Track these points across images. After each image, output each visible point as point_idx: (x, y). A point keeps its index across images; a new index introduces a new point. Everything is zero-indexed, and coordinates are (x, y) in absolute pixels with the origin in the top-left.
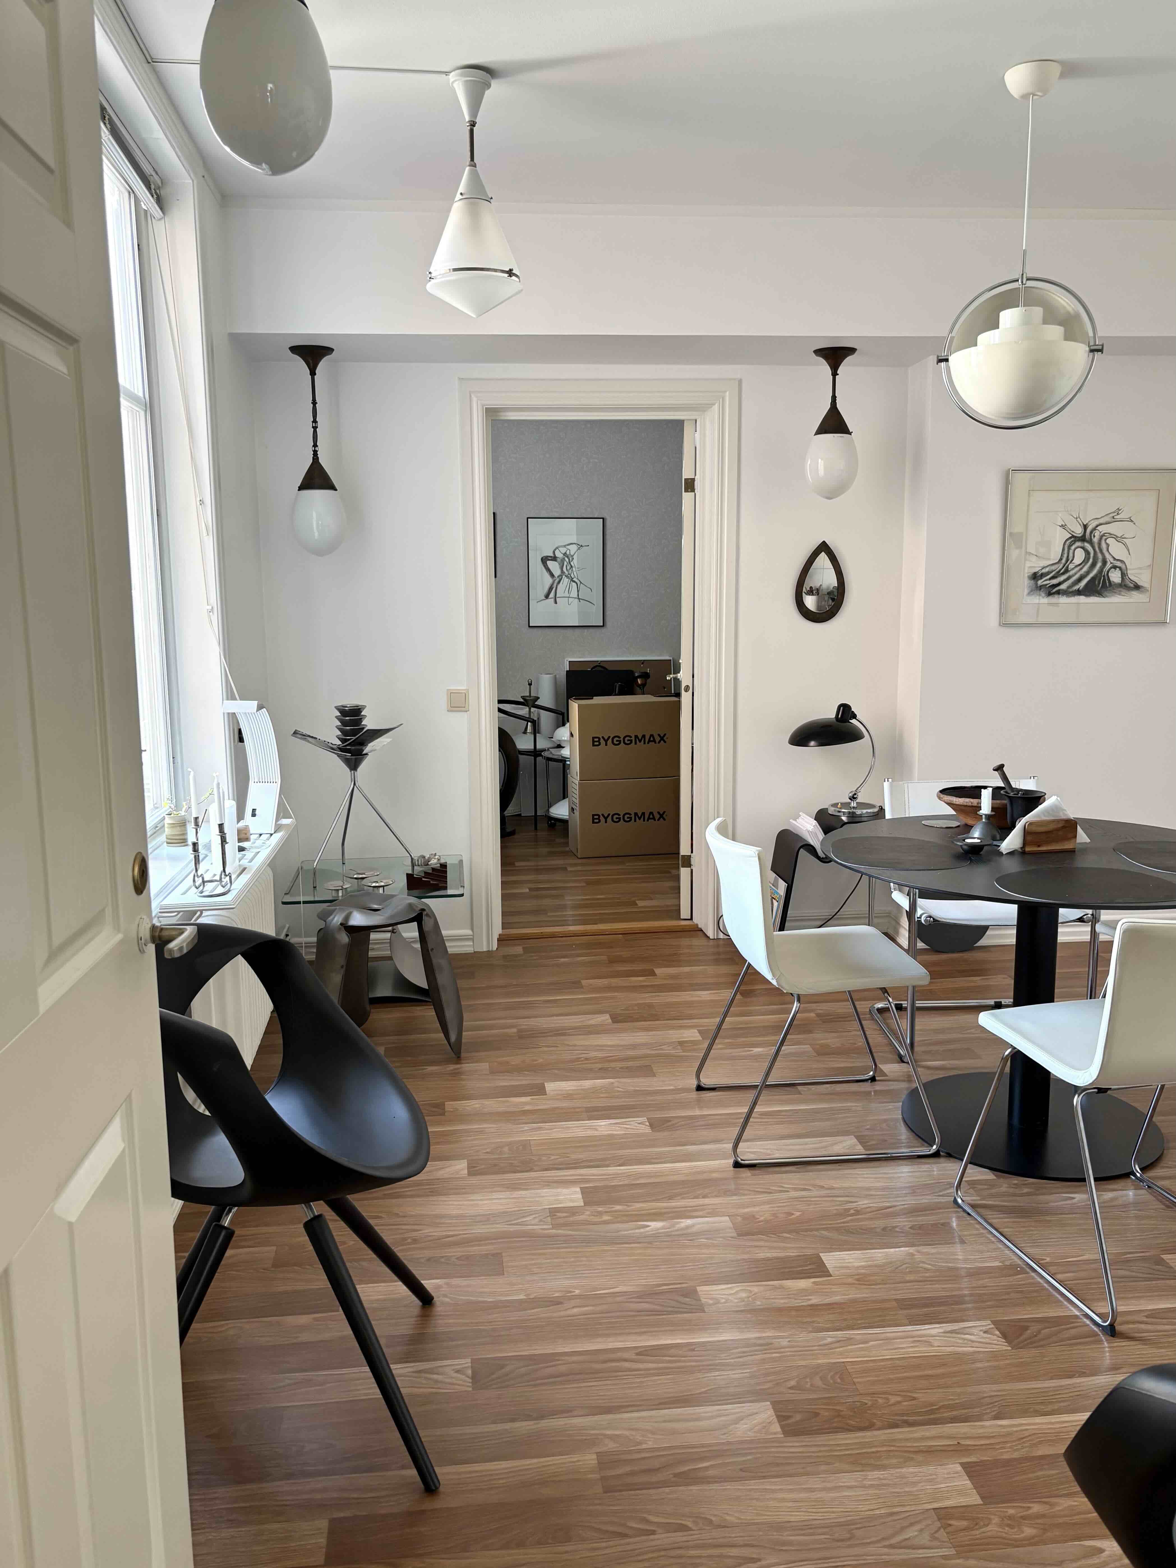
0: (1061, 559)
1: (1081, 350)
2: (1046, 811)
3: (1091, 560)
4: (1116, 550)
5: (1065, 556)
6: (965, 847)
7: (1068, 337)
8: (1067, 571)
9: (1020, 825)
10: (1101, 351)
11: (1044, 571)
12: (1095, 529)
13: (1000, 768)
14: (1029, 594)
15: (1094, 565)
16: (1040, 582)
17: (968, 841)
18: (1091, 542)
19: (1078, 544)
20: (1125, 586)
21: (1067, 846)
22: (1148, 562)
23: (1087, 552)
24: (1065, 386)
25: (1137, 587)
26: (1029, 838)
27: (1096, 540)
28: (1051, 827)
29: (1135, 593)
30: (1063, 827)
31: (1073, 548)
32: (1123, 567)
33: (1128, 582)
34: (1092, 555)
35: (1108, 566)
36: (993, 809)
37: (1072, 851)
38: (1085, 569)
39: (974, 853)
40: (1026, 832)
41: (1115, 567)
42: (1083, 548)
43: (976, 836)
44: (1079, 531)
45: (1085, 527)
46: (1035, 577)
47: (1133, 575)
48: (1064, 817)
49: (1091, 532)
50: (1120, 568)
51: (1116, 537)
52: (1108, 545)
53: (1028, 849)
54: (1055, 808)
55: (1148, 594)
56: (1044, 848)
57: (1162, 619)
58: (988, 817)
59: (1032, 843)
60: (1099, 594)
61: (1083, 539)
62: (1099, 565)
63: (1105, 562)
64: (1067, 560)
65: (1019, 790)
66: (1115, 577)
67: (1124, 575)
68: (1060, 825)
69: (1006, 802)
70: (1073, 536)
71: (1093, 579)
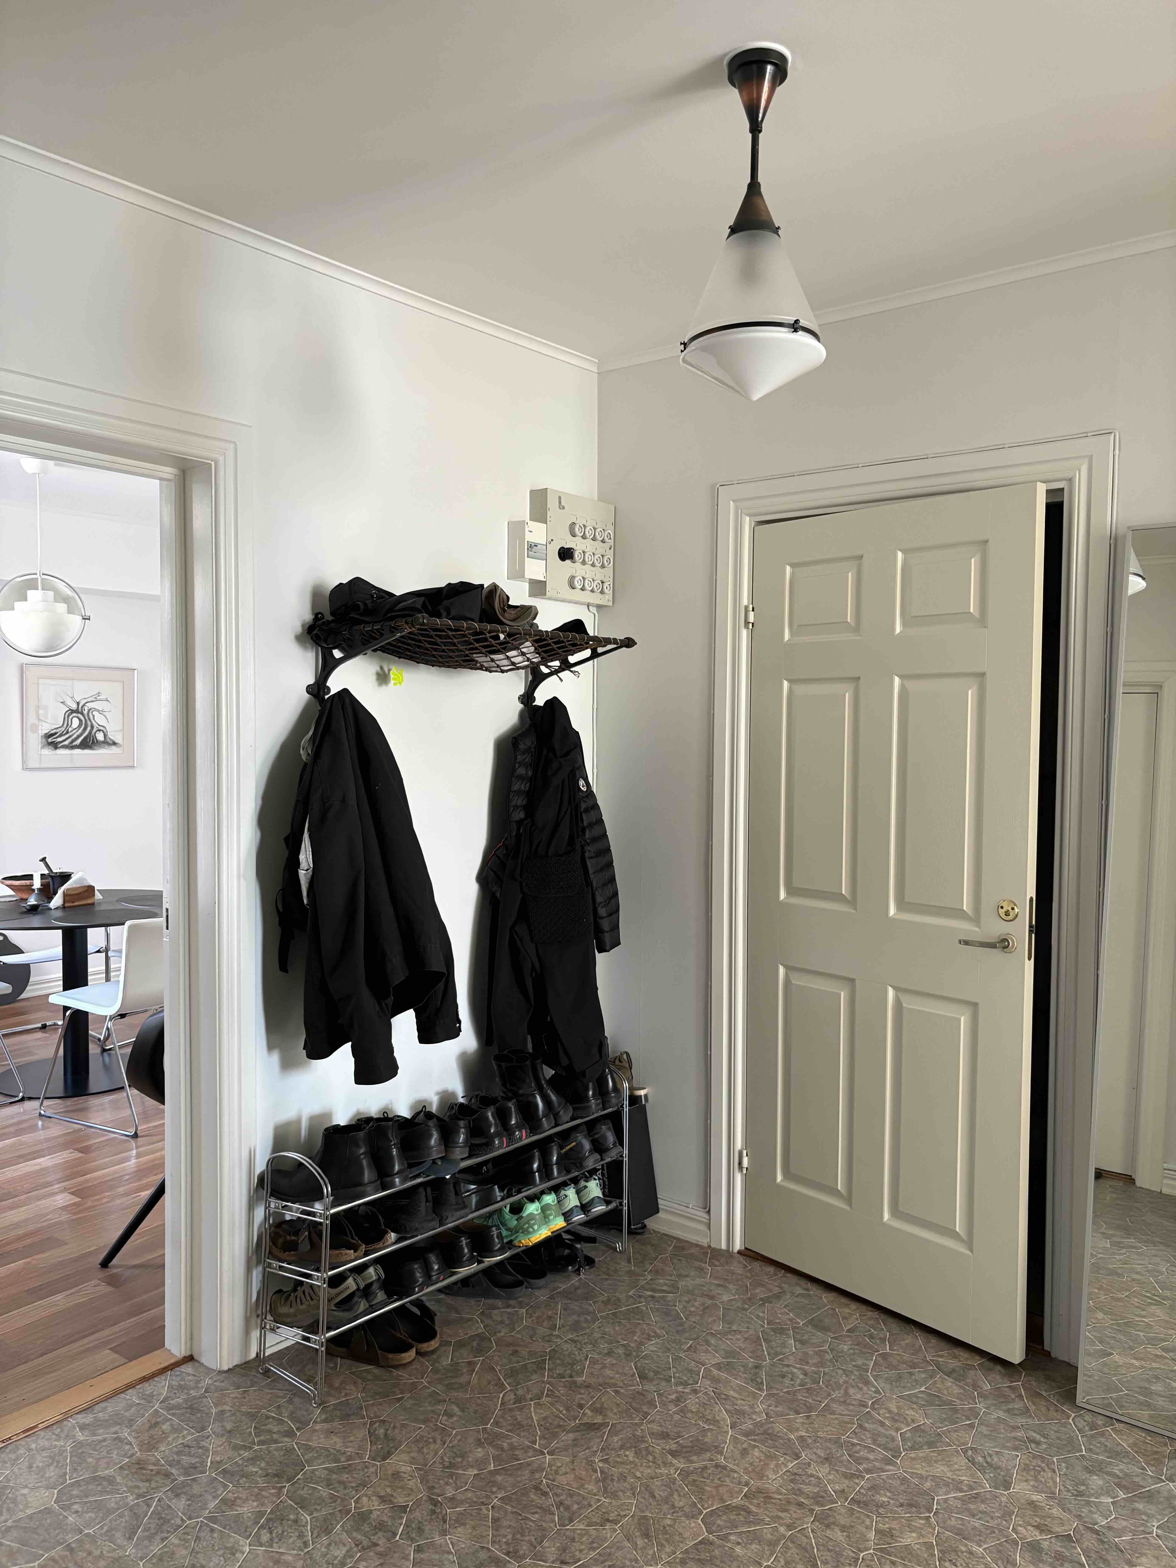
0: (63, 724)
1: (78, 619)
2: (76, 882)
3: (83, 726)
4: (99, 719)
5: (66, 722)
6: (28, 907)
7: (70, 611)
8: (67, 732)
9: (60, 892)
10: (89, 619)
11: (52, 732)
12: (84, 705)
13: (43, 860)
14: (42, 748)
15: (85, 729)
16: (50, 740)
17: (29, 903)
18: (82, 714)
19: (74, 715)
20: (107, 742)
21: (90, 901)
22: (121, 727)
23: (80, 720)
24: (71, 636)
25: (114, 744)
26: (67, 898)
27: (85, 712)
28: (80, 891)
29: (113, 747)
30: (87, 890)
31: (71, 717)
32: (105, 730)
33: (109, 740)
34: (84, 722)
35: (95, 730)
36: (41, 885)
37: (93, 904)
38: (80, 731)
39: (34, 909)
40: (65, 895)
41: (99, 730)
42: (78, 718)
43: (32, 901)
44: (74, 707)
45: (78, 704)
46: (48, 736)
47: (111, 736)
48: (87, 885)
49: (82, 707)
50: (103, 731)
51: (98, 711)
52: (94, 716)
53: (66, 905)
54: (81, 879)
55: (121, 748)
56: (76, 904)
57: (131, 764)
58: (39, 890)
59: (69, 902)
60: (90, 748)
61: (77, 711)
62: (89, 728)
63: (92, 727)
64: (68, 725)
65: (56, 873)
66: (100, 737)
67: (105, 736)
68: (86, 889)
69: (50, 880)
70: (70, 710)
71: (86, 738)
